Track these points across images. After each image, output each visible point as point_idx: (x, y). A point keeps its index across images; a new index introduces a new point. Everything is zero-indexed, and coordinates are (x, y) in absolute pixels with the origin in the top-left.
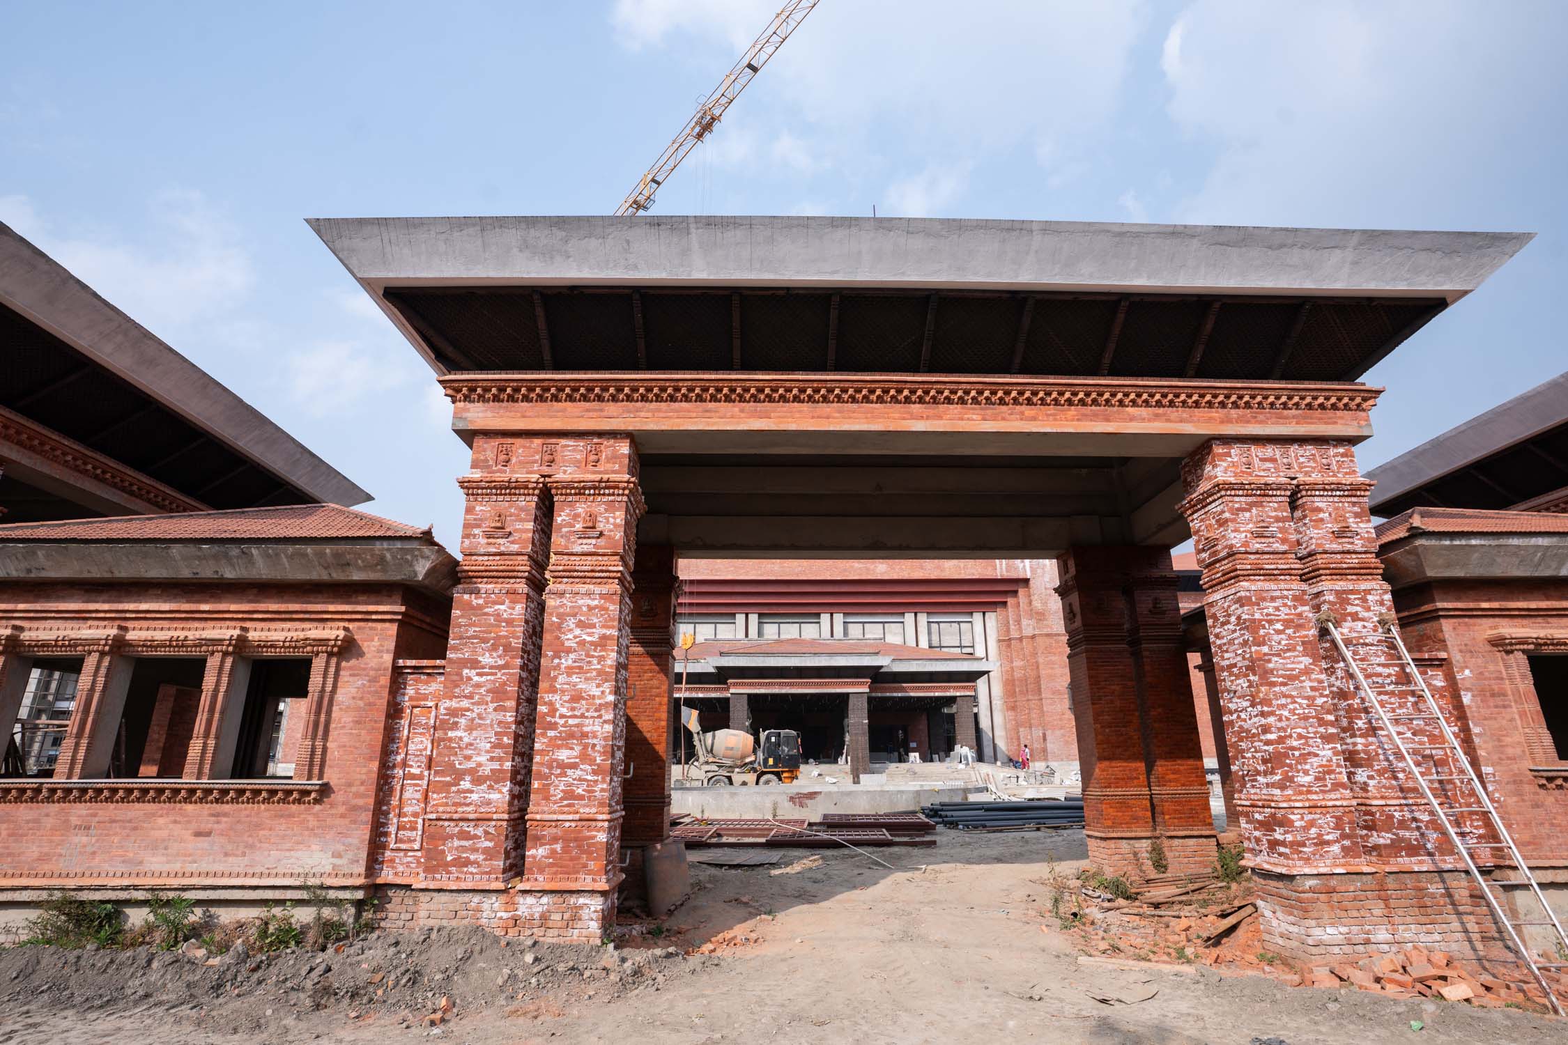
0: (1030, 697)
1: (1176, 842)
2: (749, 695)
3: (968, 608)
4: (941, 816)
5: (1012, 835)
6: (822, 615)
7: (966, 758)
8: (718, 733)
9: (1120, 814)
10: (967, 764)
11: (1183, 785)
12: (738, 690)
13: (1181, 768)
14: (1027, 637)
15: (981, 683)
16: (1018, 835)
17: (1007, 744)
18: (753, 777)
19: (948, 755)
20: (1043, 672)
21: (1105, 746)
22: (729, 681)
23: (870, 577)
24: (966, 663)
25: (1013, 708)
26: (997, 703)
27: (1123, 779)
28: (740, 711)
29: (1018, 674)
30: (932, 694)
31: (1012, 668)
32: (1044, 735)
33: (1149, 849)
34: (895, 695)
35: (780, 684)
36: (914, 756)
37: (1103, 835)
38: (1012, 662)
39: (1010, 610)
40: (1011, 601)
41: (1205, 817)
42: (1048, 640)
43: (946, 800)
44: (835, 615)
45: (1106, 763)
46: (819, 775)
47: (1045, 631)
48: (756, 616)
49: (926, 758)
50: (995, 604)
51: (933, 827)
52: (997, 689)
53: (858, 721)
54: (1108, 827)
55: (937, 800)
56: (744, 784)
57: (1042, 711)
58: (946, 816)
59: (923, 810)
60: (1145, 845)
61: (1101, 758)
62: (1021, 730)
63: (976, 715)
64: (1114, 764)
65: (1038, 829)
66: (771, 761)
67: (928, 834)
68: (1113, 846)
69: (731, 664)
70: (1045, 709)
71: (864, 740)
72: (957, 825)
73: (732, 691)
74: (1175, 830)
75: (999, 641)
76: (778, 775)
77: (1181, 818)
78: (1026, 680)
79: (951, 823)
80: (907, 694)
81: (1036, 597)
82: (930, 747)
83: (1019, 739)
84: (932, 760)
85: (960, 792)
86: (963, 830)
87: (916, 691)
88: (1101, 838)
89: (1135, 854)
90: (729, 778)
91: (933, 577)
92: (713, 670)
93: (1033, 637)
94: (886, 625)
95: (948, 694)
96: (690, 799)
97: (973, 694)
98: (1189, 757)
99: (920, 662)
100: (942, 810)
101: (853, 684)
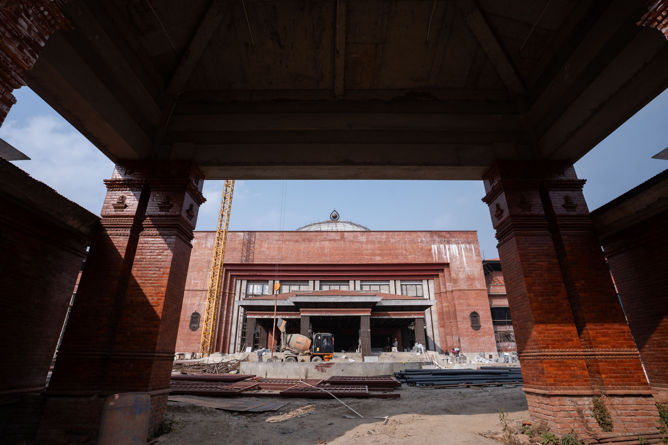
0: (451, 321)
1: (616, 400)
2: (311, 317)
3: (419, 278)
4: (405, 378)
5: (452, 390)
6: (350, 281)
7: (421, 350)
8: (294, 335)
9: (560, 372)
10: (421, 353)
11: (614, 347)
12: (305, 314)
13: (610, 331)
14: (449, 291)
15: (427, 311)
16: (457, 390)
17: (441, 344)
18: (309, 357)
19: (411, 348)
20: (458, 308)
21: (539, 312)
22: (301, 309)
23: (372, 263)
24: (419, 301)
25: (443, 326)
26: (435, 324)
27: (559, 341)
28: (305, 325)
29: (445, 310)
30: (403, 317)
31: (442, 307)
32: (459, 339)
33: (592, 406)
34: (384, 317)
35: (326, 311)
36: (395, 349)
37: (543, 392)
38: (442, 304)
39: (440, 278)
40: (440, 274)
41: (639, 377)
42: (459, 293)
43: (409, 368)
44: (356, 281)
45: (542, 327)
46: (346, 358)
47: (458, 288)
48: (319, 282)
49: (400, 350)
50: (433, 276)
51: (399, 385)
52: (435, 317)
53: (365, 329)
54: (550, 385)
55: (403, 369)
56: (303, 361)
57: (458, 327)
58: (409, 378)
59: (395, 375)
60: (587, 402)
61: (538, 322)
62: (447, 337)
63: (425, 330)
64: (549, 327)
65: (468, 387)
66: (318, 349)
67: (396, 389)
68: (557, 403)
69: (301, 301)
70: (459, 327)
71: (368, 340)
72: (416, 384)
73: (302, 314)
74: (613, 389)
75: (436, 293)
76: (322, 356)
77: (616, 377)
78: (449, 312)
79: (412, 382)
80: (390, 317)
81: (453, 272)
82: (403, 345)
83: (446, 341)
84: (404, 351)
85: (418, 365)
86: (419, 387)
87: (394, 316)
88: (544, 395)
89: (579, 411)
90: (296, 358)
91: (403, 262)
92: (293, 304)
93: (452, 291)
94: (381, 286)
95: (411, 317)
96: (260, 366)
97: (423, 317)
98: (615, 322)
99: (396, 301)
100: (406, 374)
101: (362, 311)
